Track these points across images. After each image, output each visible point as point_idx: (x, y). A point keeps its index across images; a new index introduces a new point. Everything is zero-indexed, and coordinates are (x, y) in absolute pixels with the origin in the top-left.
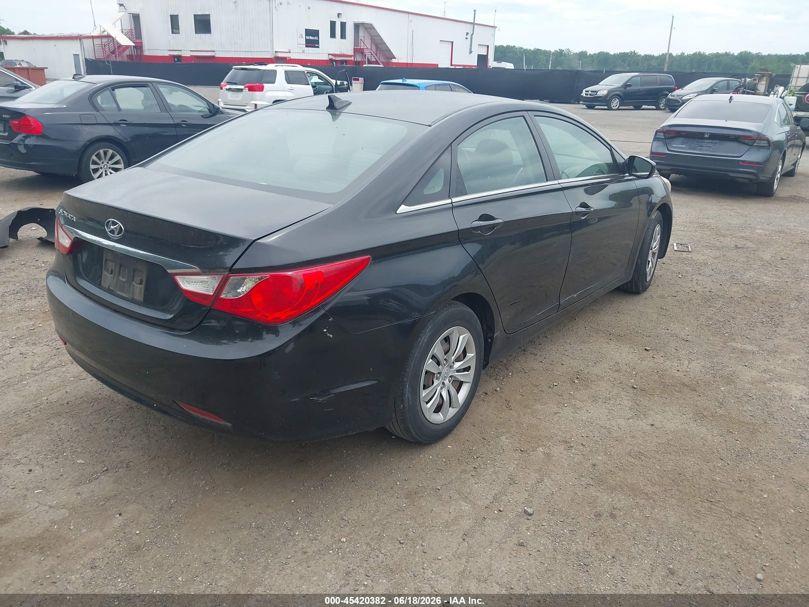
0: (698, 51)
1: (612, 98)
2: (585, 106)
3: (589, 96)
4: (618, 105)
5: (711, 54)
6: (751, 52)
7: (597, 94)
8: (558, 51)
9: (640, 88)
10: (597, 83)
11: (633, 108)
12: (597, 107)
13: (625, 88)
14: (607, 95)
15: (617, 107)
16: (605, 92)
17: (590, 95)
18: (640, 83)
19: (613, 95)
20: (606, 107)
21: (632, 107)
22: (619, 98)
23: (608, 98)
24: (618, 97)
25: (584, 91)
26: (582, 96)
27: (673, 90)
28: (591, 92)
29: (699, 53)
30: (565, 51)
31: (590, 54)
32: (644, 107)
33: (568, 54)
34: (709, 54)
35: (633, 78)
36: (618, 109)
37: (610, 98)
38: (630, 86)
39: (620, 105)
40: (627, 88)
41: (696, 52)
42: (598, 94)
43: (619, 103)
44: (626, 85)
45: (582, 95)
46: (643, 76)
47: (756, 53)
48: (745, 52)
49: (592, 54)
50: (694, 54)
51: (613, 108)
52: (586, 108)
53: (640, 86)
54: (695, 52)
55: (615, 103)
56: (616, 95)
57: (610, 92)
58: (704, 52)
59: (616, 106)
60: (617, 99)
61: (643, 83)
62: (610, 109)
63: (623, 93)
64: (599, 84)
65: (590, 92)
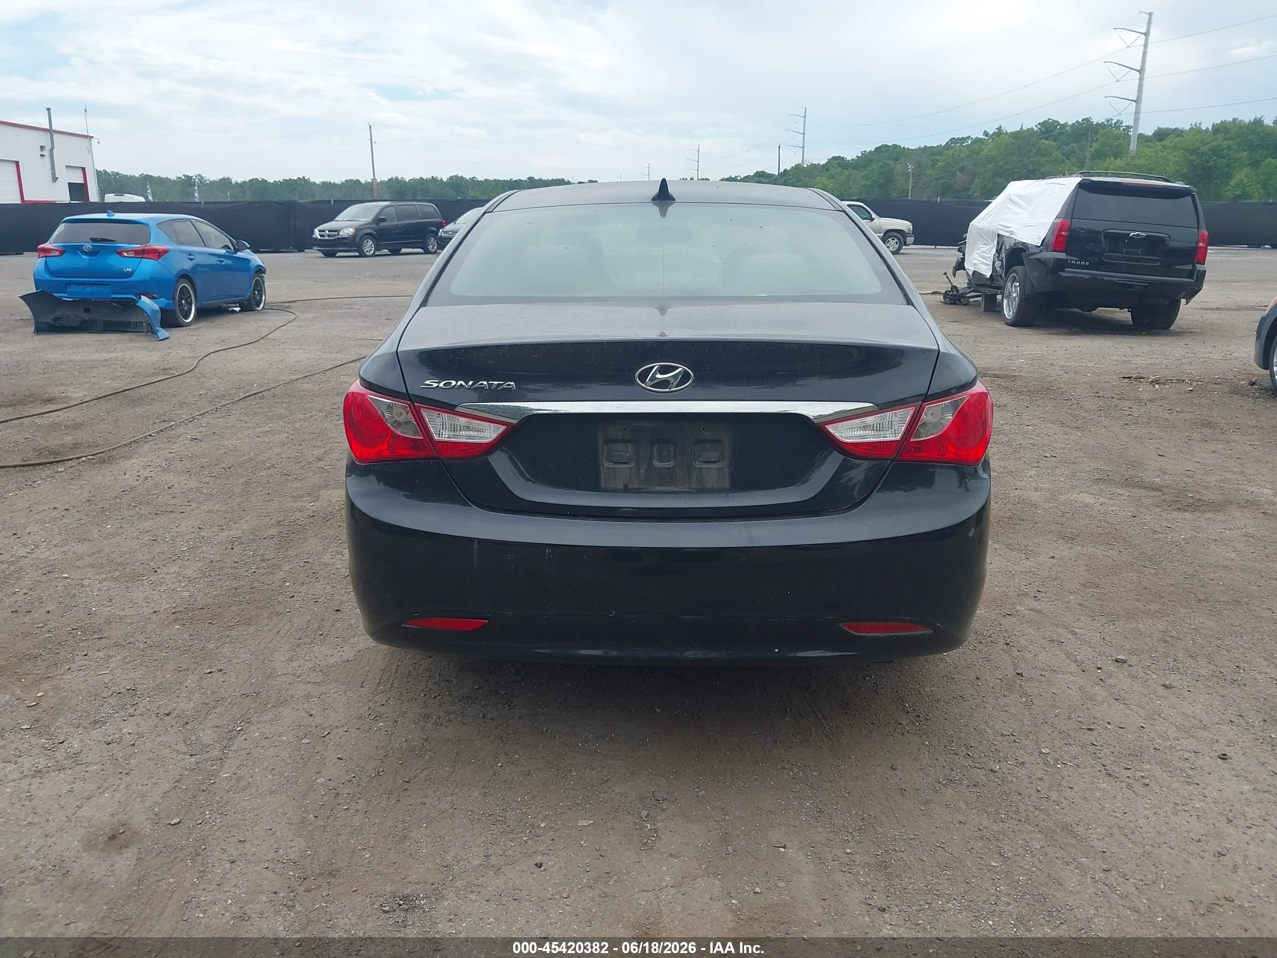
0: (394, 176)
1: (362, 240)
2: (321, 254)
3: (327, 238)
4: (373, 249)
5: (412, 179)
6: (464, 176)
7: (338, 234)
8: (183, 177)
9: (396, 222)
10: (332, 218)
11: (389, 253)
12: (339, 254)
13: (378, 224)
14: (354, 237)
15: (373, 251)
16: (351, 231)
17: (329, 236)
18: (396, 217)
19: (364, 235)
20: (357, 254)
21: (386, 251)
22: (372, 239)
23: (357, 240)
24: (371, 237)
25: (316, 231)
26: (316, 239)
27: (441, 226)
28: (329, 231)
29: (396, 179)
30: (194, 177)
31: (237, 183)
32: (404, 250)
33: (201, 182)
34: (410, 180)
35: (387, 209)
36: (374, 255)
37: (360, 239)
38: (384, 220)
39: (376, 249)
40: (381, 224)
41: (392, 178)
42: (340, 234)
43: (373, 246)
44: (378, 220)
45: (314, 236)
46: (398, 205)
47: (470, 178)
48: (456, 176)
49: (239, 182)
50: (389, 180)
51: (368, 254)
52: (323, 256)
53: (396, 219)
54: (390, 178)
55: (369, 246)
56: (367, 234)
57: (357, 230)
58: (402, 178)
59: (371, 250)
60: (369, 240)
61: (402, 216)
62: (362, 255)
63: (375, 231)
64: (336, 219)
65: (327, 232)
